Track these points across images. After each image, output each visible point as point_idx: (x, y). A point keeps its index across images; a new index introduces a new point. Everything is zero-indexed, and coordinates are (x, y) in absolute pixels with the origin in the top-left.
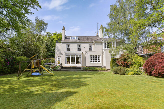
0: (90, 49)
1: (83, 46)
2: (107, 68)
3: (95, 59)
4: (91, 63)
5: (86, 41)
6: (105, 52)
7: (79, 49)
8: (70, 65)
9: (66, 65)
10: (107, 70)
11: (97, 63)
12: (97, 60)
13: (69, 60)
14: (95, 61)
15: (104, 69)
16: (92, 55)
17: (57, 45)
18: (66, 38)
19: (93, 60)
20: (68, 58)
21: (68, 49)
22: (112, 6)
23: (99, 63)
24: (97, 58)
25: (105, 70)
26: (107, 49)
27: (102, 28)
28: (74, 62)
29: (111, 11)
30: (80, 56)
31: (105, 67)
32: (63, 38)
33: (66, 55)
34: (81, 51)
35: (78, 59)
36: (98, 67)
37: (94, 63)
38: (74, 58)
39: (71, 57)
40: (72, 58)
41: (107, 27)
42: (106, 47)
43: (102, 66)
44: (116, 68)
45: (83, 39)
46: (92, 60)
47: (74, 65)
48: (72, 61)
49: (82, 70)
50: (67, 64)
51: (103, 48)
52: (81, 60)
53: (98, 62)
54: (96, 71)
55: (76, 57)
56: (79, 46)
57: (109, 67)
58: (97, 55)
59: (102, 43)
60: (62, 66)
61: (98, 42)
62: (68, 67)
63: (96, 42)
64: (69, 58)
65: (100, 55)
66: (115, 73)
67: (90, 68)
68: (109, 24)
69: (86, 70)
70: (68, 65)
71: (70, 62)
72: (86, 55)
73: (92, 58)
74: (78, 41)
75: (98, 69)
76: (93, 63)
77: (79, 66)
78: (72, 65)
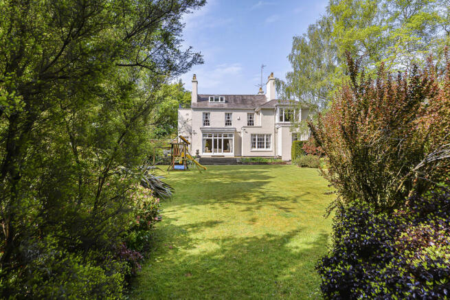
0: (251, 123)
1: (235, 116)
2: (284, 159)
3: (260, 141)
4: (254, 149)
5: (242, 107)
6: (280, 130)
7: (228, 123)
8: (212, 154)
9: (204, 154)
10: (285, 163)
11: (265, 149)
12: (265, 145)
13: (208, 145)
14: (261, 145)
15: (279, 160)
16: (255, 135)
17: (183, 114)
18: (200, 99)
19: (256, 145)
20: (207, 140)
21: (206, 122)
22: (296, 39)
23: (268, 149)
24: (265, 141)
25: (281, 163)
26: (283, 122)
27: (278, 83)
28: (220, 147)
29: (293, 49)
30: (231, 136)
31: (280, 157)
32: (194, 100)
33: (204, 135)
34: (232, 126)
35: (226, 141)
36: (269, 158)
37: (260, 149)
38: (220, 140)
39: (213, 138)
40: (215, 140)
41: (286, 81)
42: (281, 120)
43: (272, 154)
44: (303, 157)
45: (235, 101)
46: (255, 143)
47: (219, 153)
48: (215, 147)
49: (240, 163)
50: (206, 152)
51: (277, 120)
52: (232, 144)
53: (267, 147)
54: (266, 163)
55: (222, 138)
56: (228, 115)
57: (287, 157)
58: (264, 135)
59: (273, 111)
60: (199, 157)
61: (268, 110)
62: (207, 157)
63: (262, 109)
64: (209, 141)
65: (270, 135)
66: (302, 166)
67: (253, 159)
68: (289, 76)
69: (247, 163)
70: (208, 155)
71: (210, 149)
72: (242, 135)
73: (255, 140)
74: (226, 106)
75: (270, 161)
76: (256, 149)
77: (230, 155)
78: (215, 154)
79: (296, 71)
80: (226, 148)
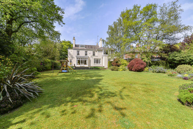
0: (94, 55)
1: (88, 52)
3: (97, 61)
4: (95, 64)
5: (91, 49)
6: (104, 57)
7: (86, 54)
8: (80, 65)
9: (77, 65)
10: (105, 69)
11: (99, 64)
12: (99, 62)
13: (79, 62)
14: (97, 62)
15: (103, 68)
16: (95, 59)
17: (70, 51)
18: (76, 46)
20: (78, 60)
21: (78, 54)
23: (100, 64)
24: (99, 61)
25: (104, 69)
26: (105, 55)
27: (103, 41)
28: (83, 63)
29: (108, 30)
30: (87, 59)
31: (104, 67)
32: (74, 46)
33: (77, 59)
34: (87, 56)
35: (85, 61)
36: (100, 67)
37: (97, 64)
38: (83, 61)
39: (80, 60)
40: (81, 61)
41: (106, 40)
42: (104, 54)
43: (101, 66)
44: (112, 67)
45: (89, 47)
46: (95, 62)
47: (83, 65)
48: (81, 63)
49: (90, 69)
51: (103, 54)
52: (87, 62)
54: (99, 69)
55: (84, 60)
56: (86, 52)
57: (106, 66)
58: (98, 59)
59: (102, 51)
60: (75, 66)
61: (100, 50)
62: (78, 67)
63: (98, 50)
64: (79, 61)
65: (100, 59)
66: (112, 70)
67: (95, 67)
68: (107, 38)
69: (92, 69)
70: (79, 66)
71: (79, 64)
72: (91, 59)
73: (95, 60)
74: (85, 48)
75: (100, 68)
76: (96, 64)
77: (86, 66)
78: (81, 65)
79: (109, 37)
80: (85, 63)
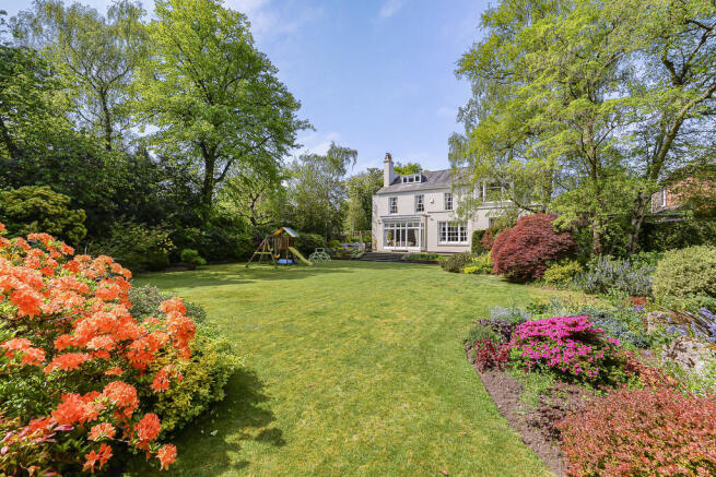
0: (448, 206)
1: (428, 198)
3: (452, 231)
4: (443, 243)
7: (420, 208)
8: (393, 248)
11: (459, 242)
12: (459, 236)
13: (390, 237)
14: (453, 237)
16: (444, 224)
19: (447, 237)
20: (389, 231)
21: (394, 209)
23: (464, 243)
24: (459, 231)
28: (404, 240)
30: (417, 224)
32: (386, 183)
33: (386, 225)
34: (424, 212)
35: (411, 232)
37: (451, 242)
38: (403, 231)
39: (395, 229)
40: (398, 231)
46: (444, 234)
47: (406, 248)
48: (398, 240)
50: (391, 244)
52: (418, 236)
53: (462, 240)
56: (420, 199)
58: (457, 223)
60: (370, 251)
62: (387, 252)
64: (391, 233)
70: (388, 249)
72: (428, 224)
73: (444, 229)
74: (420, 186)
76: (446, 242)
77: (417, 249)
78: (397, 248)
80: (413, 241)
